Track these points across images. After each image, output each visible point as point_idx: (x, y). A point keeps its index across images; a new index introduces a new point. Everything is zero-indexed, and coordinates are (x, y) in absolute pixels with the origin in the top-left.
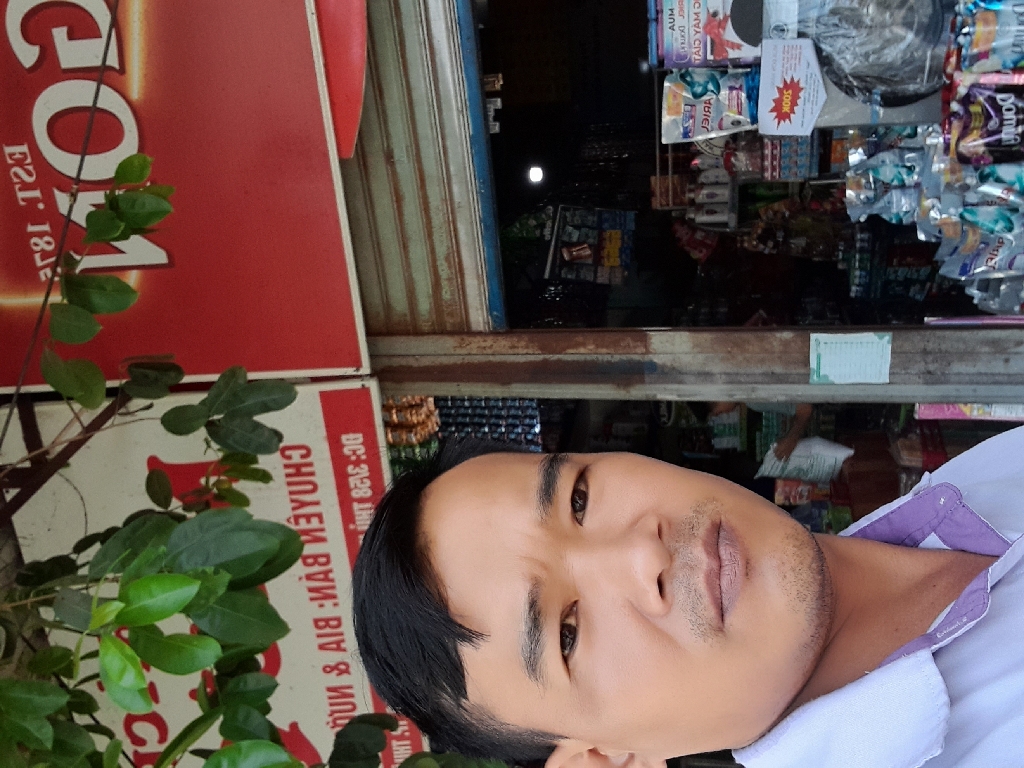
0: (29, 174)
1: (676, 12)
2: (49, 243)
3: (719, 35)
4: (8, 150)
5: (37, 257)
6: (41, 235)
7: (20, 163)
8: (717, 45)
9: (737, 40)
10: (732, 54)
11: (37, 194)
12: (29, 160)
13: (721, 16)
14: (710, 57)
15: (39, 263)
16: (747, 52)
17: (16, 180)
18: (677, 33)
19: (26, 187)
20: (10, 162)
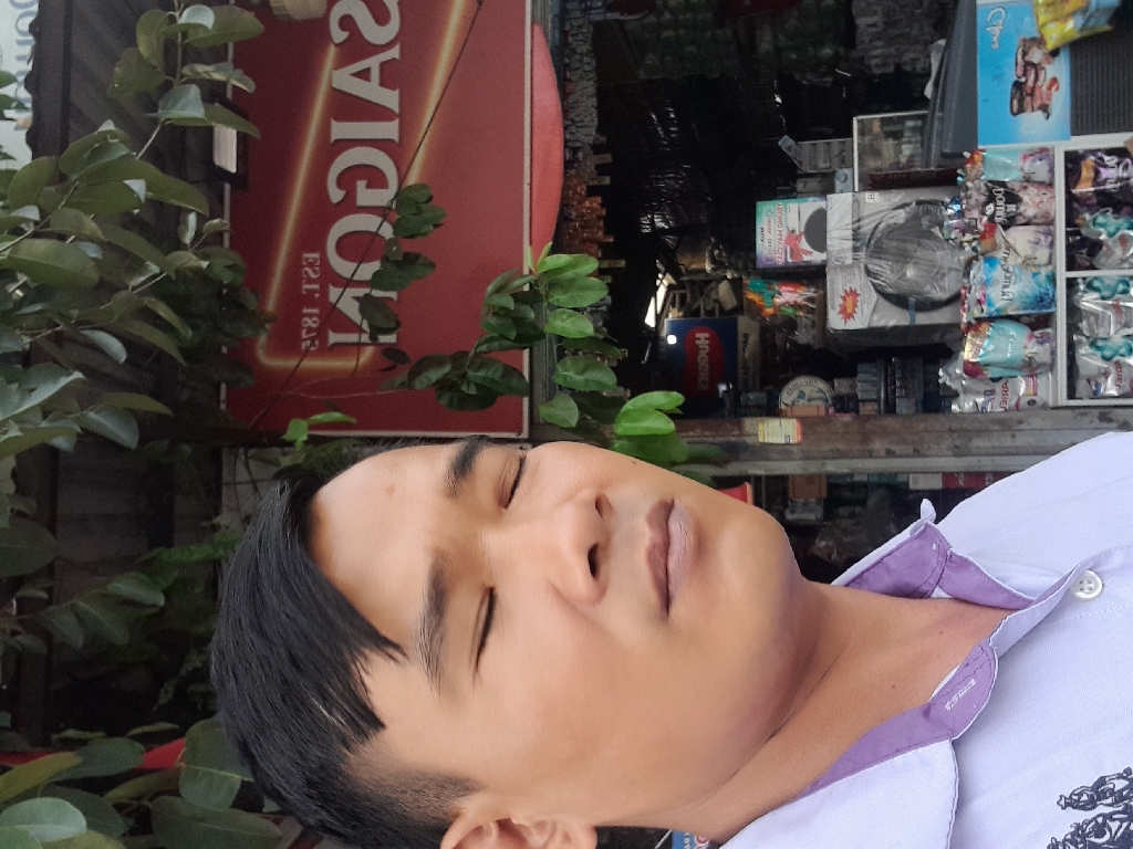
0: (315, 272)
1: (766, 230)
2: (314, 322)
3: (796, 246)
4: (306, 255)
5: (304, 331)
6: (310, 316)
7: (311, 265)
8: (795, 252)
9: (809, 249)
10: (806, 258)
11: (316, 287)
12: (318, 263)
13: (797, 233)
14: (790, 260)
15: (304, 336)
16: (817, 257)
17: (305, 276)
18: (766, 244)
19: (311, 281)
20: (304, 263)
